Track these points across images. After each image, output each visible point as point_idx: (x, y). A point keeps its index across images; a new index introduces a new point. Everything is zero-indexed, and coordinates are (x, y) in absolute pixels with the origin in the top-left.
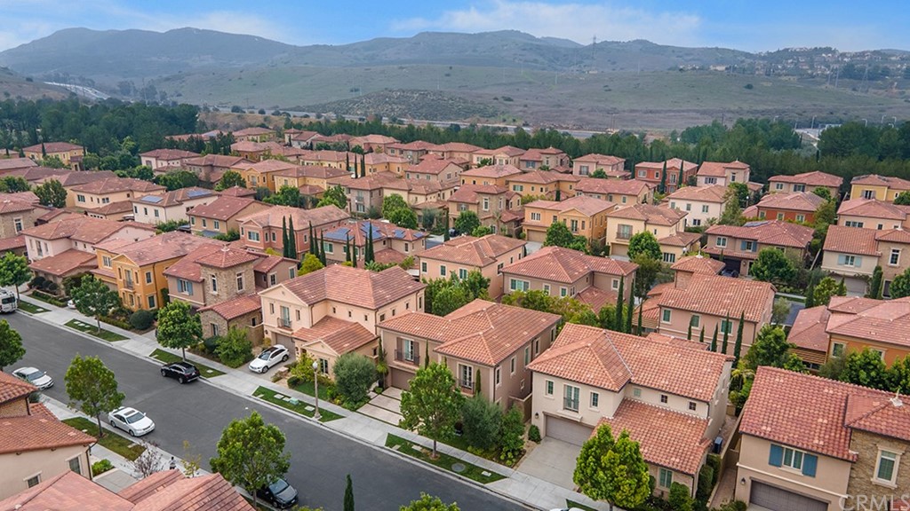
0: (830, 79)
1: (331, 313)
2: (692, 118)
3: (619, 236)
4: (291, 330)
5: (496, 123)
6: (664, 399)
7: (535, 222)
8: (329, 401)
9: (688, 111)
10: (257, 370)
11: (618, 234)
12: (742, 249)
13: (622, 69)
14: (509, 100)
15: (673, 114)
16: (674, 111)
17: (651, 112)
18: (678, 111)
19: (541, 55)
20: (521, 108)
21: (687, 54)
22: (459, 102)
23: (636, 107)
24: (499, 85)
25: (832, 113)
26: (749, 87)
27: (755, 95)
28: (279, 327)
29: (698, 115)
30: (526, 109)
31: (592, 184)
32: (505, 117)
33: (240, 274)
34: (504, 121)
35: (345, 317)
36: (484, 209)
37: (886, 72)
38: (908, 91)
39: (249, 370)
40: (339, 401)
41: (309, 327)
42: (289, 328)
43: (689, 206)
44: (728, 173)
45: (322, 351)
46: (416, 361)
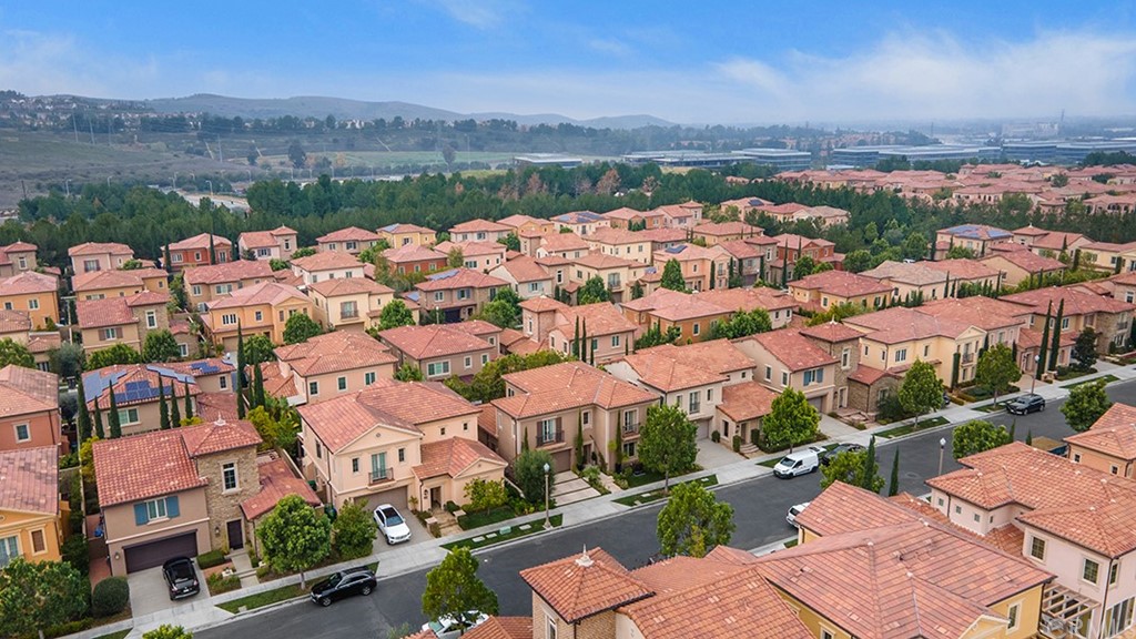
3: (343, 315)
4: (393, 479)
7: (230, 326)
11: (342, 313)
12: (459, 299)
27: (7, 153)
28: (370, 485)
33: (232, 465)
35: (441, 437)
36: (148, 327)
37: (118, 124)
38: (154, 145)
39: (396, 544)
40: (532, 509)
41: (420, 464)
42: (386, 480)
43: (332, 276)
44: (281, 241)
45: (481, 470)
46: (559, 437)
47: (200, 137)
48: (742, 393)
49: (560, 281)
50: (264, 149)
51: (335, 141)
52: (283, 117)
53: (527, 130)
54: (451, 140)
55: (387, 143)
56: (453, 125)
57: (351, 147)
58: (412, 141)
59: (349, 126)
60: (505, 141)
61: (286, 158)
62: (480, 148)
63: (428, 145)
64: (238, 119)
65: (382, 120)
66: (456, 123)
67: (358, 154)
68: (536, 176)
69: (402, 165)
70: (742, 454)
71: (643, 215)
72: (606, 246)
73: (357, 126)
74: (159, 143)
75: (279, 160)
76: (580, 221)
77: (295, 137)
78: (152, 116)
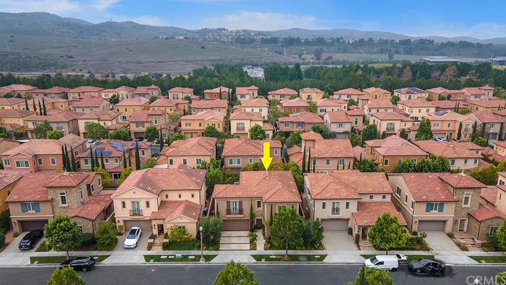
0: (231, 43)
1: (165, 199)
2: (183, 65)
4: (142, 215)
5: (68, 72)
6: (371, 197)
7: (188, 128)
8: (197, 250)
9: (179, 61)
10: (133, 247)
11: (237, 128)
12: (297, 127)
13: (125, 38)
14: (71, 57)
15: (172, 63)
16: (172, 61)
17: (160, 62)
18: (174, 61)
19: (72, 29)
20: (82, 62)
21: (158, 30)
22: (34, 59)
23: (150, 60)
24: (53, 47)
25: (242, 60)
26: (203, 48)
27: (207, 52)
28: (130, 216)
29: (185, 63)
30: (85, 63)
31: (199, 104)
32: (73, 68)
34: (74, 70)
35: (177, 199)
36: (155, 124)
37: (253, 40)
38: (264, 49)
39: (126, 248)
40: (205, 248)
41: (157, 210)
42: (139, 215)
43: (252, 110)
44: (251, 92)
45: (181, 221)
46: (241, 212)
47: (282, 46)
48: (376, 208)
49: (356, 124)
50: (307, 52)
51: (339, 49)
52: (318, 37)
53: (440, 44)
54: (396, 49)
55: (363, 50)
56: (398, 42)
57: (345, 51)
58: (376, 49)
59: (347, 42)
60: (425, 50)
61: (313, 56)
62: (411, 53)
63: (381, 52)
64: (298, 38)
65: (363, 39)
66: (400, 41)
67: (348, 55)
68: (408, 68)
69: (365, 60)
70: (358, 246)
71: (449, 92)
72: (407, 107)
73: (351, 42)
74: (266, 48)
75: (311, 57)
76: (408, 93)
77: (321, 47)
78: (269, 37)
